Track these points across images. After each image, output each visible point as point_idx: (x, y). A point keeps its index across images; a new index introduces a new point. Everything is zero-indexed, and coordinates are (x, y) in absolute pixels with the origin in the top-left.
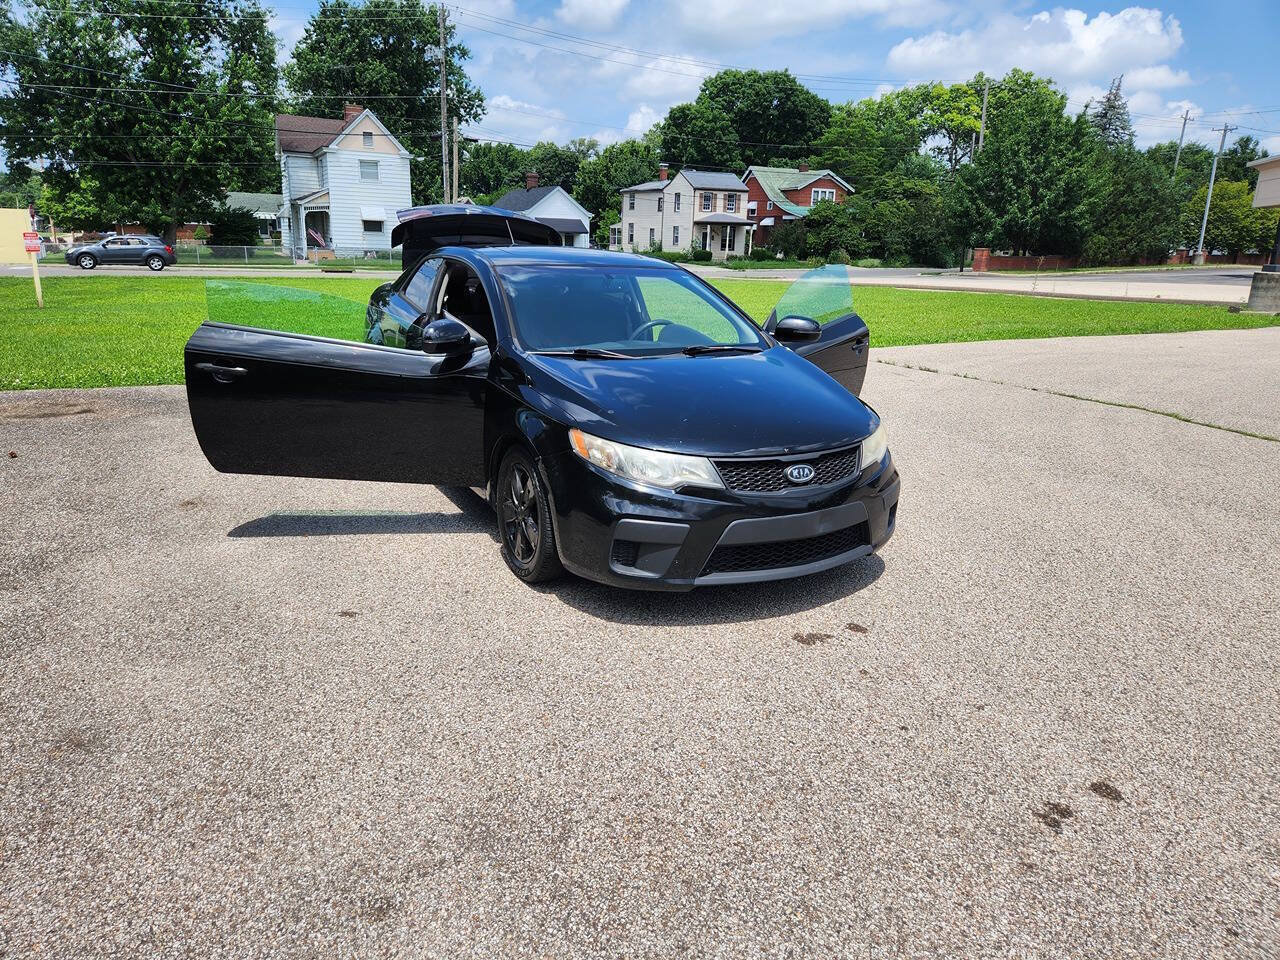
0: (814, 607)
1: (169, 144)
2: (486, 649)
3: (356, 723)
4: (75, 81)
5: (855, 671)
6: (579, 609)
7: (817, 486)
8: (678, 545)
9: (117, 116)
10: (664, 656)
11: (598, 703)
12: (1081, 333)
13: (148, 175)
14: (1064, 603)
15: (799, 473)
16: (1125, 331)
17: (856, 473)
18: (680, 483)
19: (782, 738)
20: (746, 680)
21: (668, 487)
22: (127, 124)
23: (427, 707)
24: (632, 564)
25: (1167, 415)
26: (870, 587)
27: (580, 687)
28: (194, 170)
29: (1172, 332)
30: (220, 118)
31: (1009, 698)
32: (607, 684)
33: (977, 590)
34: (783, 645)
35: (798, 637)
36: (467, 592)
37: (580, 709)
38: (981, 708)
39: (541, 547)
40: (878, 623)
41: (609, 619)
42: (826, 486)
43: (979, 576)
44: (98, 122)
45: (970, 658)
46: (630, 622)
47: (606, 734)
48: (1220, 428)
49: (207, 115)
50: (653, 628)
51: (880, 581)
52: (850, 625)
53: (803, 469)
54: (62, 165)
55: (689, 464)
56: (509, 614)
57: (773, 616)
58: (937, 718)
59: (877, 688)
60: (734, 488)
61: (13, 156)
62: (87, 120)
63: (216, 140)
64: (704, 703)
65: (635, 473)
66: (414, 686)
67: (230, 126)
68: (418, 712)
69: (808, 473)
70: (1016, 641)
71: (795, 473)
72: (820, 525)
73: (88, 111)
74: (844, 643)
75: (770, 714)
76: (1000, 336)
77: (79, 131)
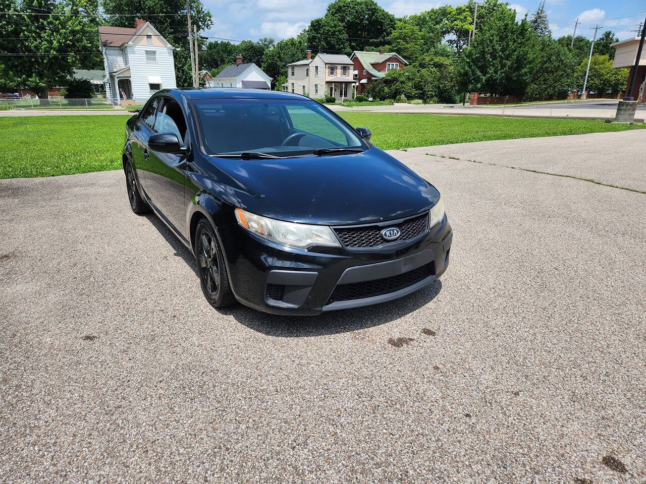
0: (400, 317)
1: (40, 43)
2: (181, 363)
3: (74, 435)
5: (430, 367)
6: (248, 326)
7: (402, 241)
8: (311, 286)
9: (10, 28)
10: (304, 362)
11: (254, 407)
12: (533, 136)
14: (555, 307)
15: (390, 233)
16: (555, 134)
17: (427, 231)
18: (311, 244)
19: (385, 431)
20: (358, 379)
21: (303, 247)
22: (16, 33)
23: (130, 417)
24: (280, 298)
25: (587, 180)
26: (434, 300)
27: (243, 392)
29: (579, 134)
30: (67, 29)
31: (534, 384)
32: (262, 388)
33: (500, 300)
34: (382, 348)
35: (391, 341)
36: (175, 316)
37: (242, 412)
38: (517, 394)
39: (221, 286)
40: (442, 328)
41: (268, 333)
42: (408, 241)
43: (500, 290)
45: (504, 352)
46: (281, 335)
47: (258, 436)
48: (617, 187)
49: (60, 27)
50: (296, 339)
51: (440, 296)
52: (424, 329)
53: (393, 230)
55: (317, 231)
56: (200, 332)
57: (375, 325)
58: (489, 405)
59: (446, 381)
60: (347, 246)
63: (66, 41)
64: (330, 402)
65: (280, 239)
66: (124, 399)
67: (74, 32)
68: (123, 422)
69: (396, 233)
70: (531, 337)
71: (388, 233)
72: (403, 266)
74: (421, 345)
75: (376, 408)
76: (489, 138)
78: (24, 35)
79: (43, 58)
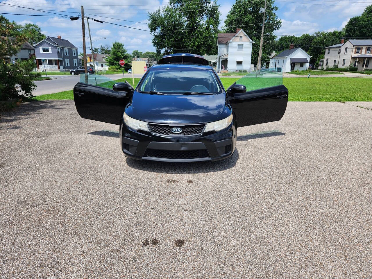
1: (190, 44)
2: (91, 166)
4: (171, 30)
5: (168, 192)
8: (136, 147)
9: (179, 38)
15: (176, 130)
17: (202, 133)
18: (138, 128)
19: (117, 202)
20: (135, 187)
21: (136, 130)
22: (181, 39)
24: (129, 150)
27: (95, 178)
28: (195, 50)
30: (203, 36)
31: (200, 210)
34: (161, 181)
35: (169, 180)
38: (186, 210)
40: (199, 182)
42: (186, 136)
44: (175, 40)
49: (200, 35)
52: (190, 180)
53: (178, 129)
54: (167, 51)
58: (167, 209)
59: (166, 197)
60: (153, 132)
61: (158, 49)
62: (173, 39)
63: (201, 42)
65: (130, 125)
67: (205, 38)
72: (182, 147)
73: (173, 37)
74: (179, 184)
75: (126, 195)
77: (171, 42)
78: (184, 40)
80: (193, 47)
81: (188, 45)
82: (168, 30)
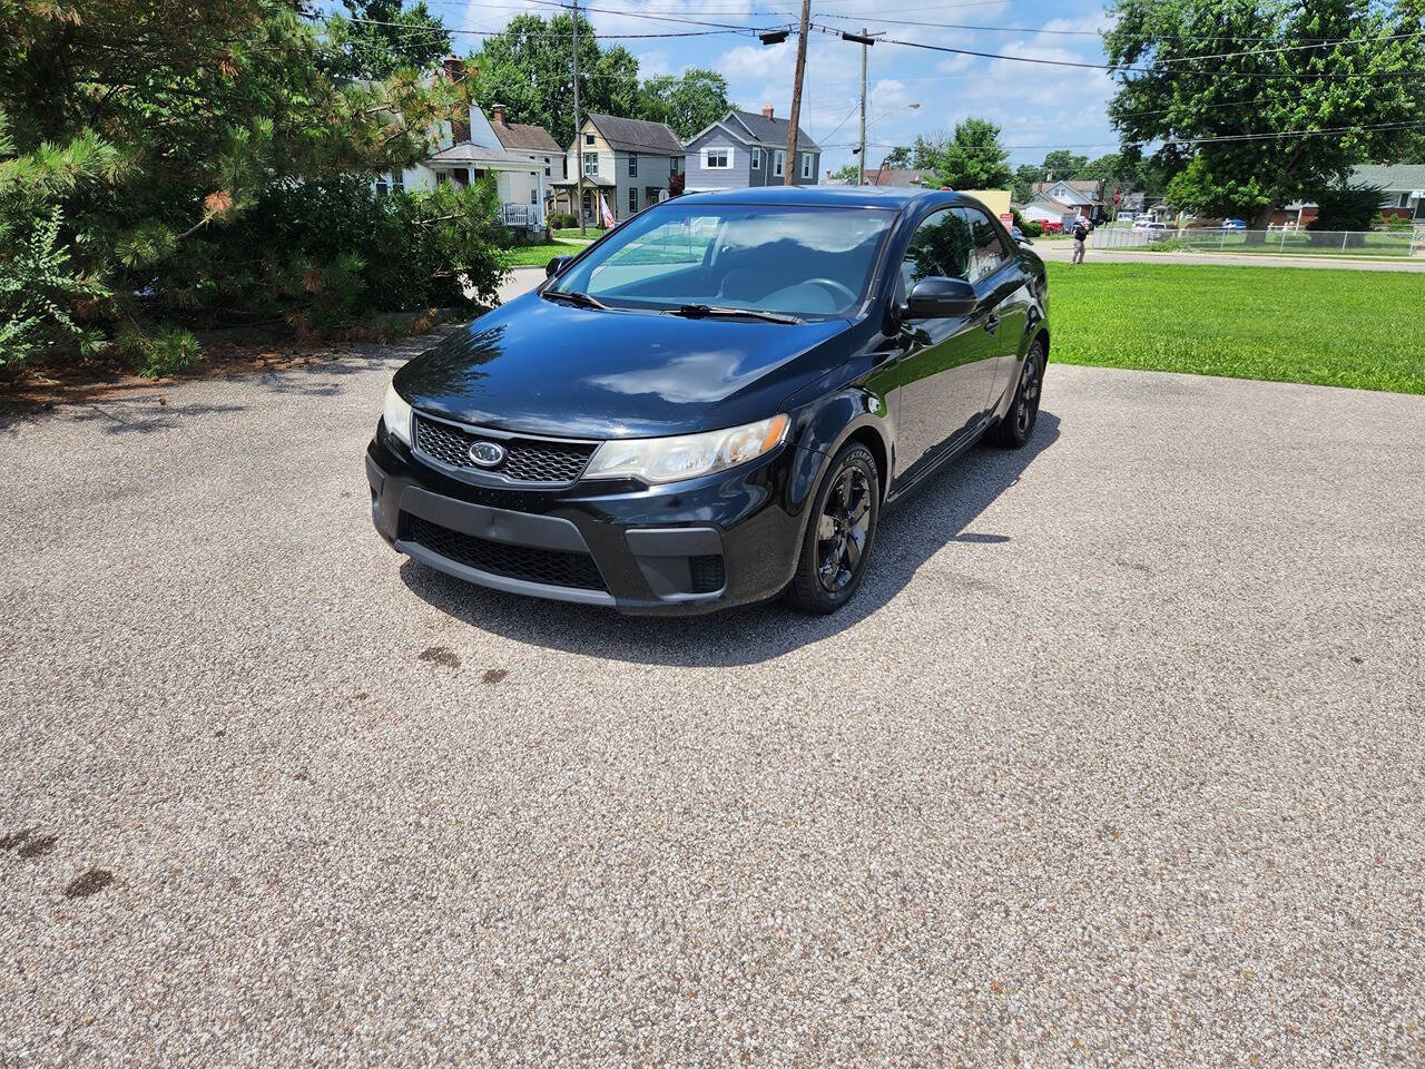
1: (1292, 110)
4: (1207, 50)
9: (1240, 85)
13: (1258, 149)
15: (483, 452)
22: (1250, 92)
28: (1315, 139)
30: (1369, 71)
44: (1218, 93)
49: (1351, 68)
53: (489, 449)
54: (1174, 145)
60: (421, 447)
61: (1130, 139)
62: (1206, 93)
63: (1352, 101)
67: (1379, 79)
72: (491, 527)
73: (1211, 83)
77: (1196, 105)
78: (1265, 96)
79: (1286, 141)
80: (1301, 127)
81: (1277, 119)
82: (1194, 53)
